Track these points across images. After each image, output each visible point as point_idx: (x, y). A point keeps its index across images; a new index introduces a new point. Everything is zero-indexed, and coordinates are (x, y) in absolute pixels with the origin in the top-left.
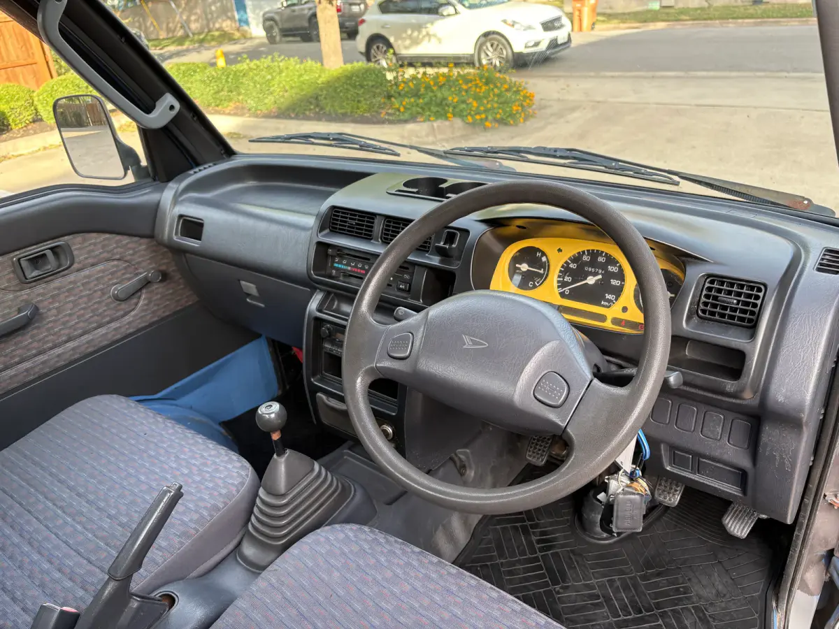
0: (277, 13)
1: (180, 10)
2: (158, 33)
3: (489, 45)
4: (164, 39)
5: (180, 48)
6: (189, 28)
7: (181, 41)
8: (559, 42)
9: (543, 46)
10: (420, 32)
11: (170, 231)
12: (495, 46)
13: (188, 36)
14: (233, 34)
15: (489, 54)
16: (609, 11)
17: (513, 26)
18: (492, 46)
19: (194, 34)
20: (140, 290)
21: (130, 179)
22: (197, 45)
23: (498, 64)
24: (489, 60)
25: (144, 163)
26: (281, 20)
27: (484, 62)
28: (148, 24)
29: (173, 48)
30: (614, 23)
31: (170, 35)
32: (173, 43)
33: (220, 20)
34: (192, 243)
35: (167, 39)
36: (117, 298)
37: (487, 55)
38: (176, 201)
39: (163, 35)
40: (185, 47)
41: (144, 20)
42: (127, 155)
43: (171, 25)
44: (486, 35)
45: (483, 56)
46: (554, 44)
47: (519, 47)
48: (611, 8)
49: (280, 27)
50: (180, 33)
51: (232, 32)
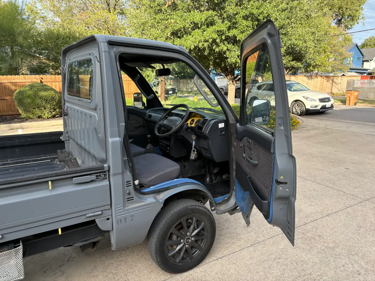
0: (224, 87)
1: (191, 83)
2: (183, 89)
3: (296, 105)
4: (184, 91)
5: (188, 95)
6: (193, 89)
7: (189, 93)
8: (326, 107)
9: (319, 108)
10: (271, 98)
11: (147, 117)
12: (299, 105)
13: (192, 91)
14: (208, 93)
15: (297, 108)
16: (366, 99)
17: (307, 99)
18: (298, 105)
19: (194, 91)
20: (139, 127)
21: (143, 108)
22: (194, 95)
23: (299, 112)
24: (296, 110)
25: (146, 106)
26: (225, 90)
27: (294, 111)
28: (181, 86)
29: (186, 95)
30: (366, 104)
31: (187, 90)
32: (187, 93)
33: (204, 88)
34: (149, 119)
35: (186, 91)
36: (135, 127)
37: (296, 108)
38: (149, 112)
39: (185, 90)
40: (190, 95)
41: (179, 84)
42: (143, 104)
43: (187, 87)
44: (296, 101)
45: (294, 108)
46: (324, 107)
47: (308, 107)
48: (367, 98)
49: (225, 91)
50: (190, 90)
51: (207, 92)
